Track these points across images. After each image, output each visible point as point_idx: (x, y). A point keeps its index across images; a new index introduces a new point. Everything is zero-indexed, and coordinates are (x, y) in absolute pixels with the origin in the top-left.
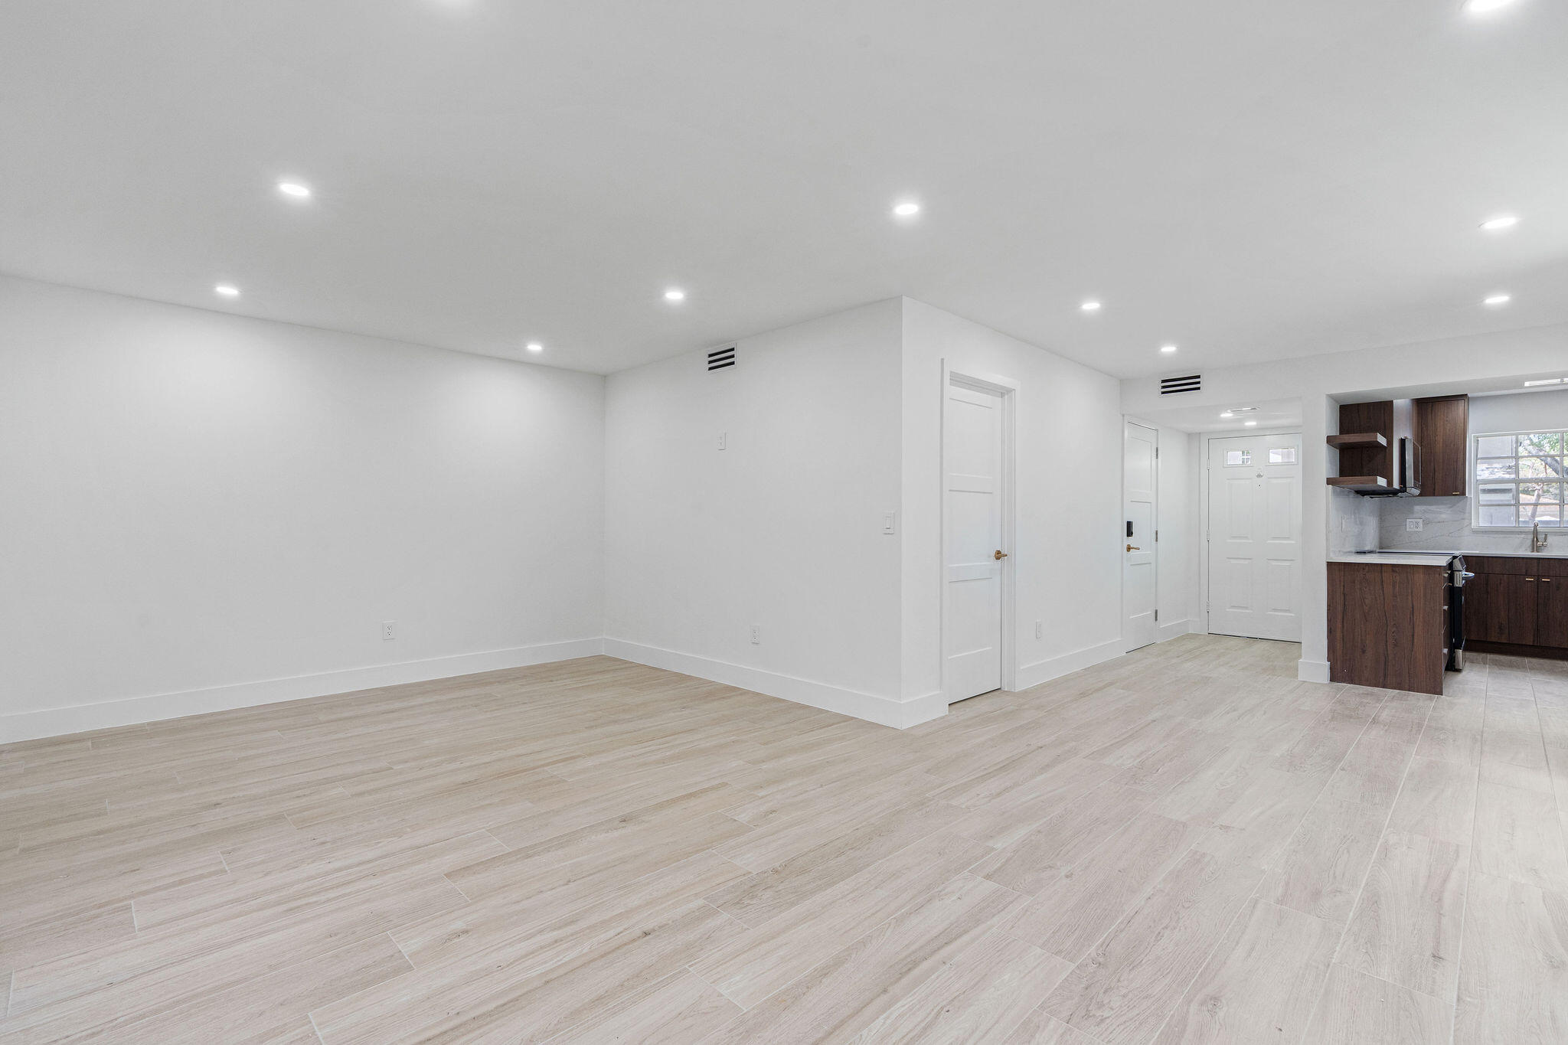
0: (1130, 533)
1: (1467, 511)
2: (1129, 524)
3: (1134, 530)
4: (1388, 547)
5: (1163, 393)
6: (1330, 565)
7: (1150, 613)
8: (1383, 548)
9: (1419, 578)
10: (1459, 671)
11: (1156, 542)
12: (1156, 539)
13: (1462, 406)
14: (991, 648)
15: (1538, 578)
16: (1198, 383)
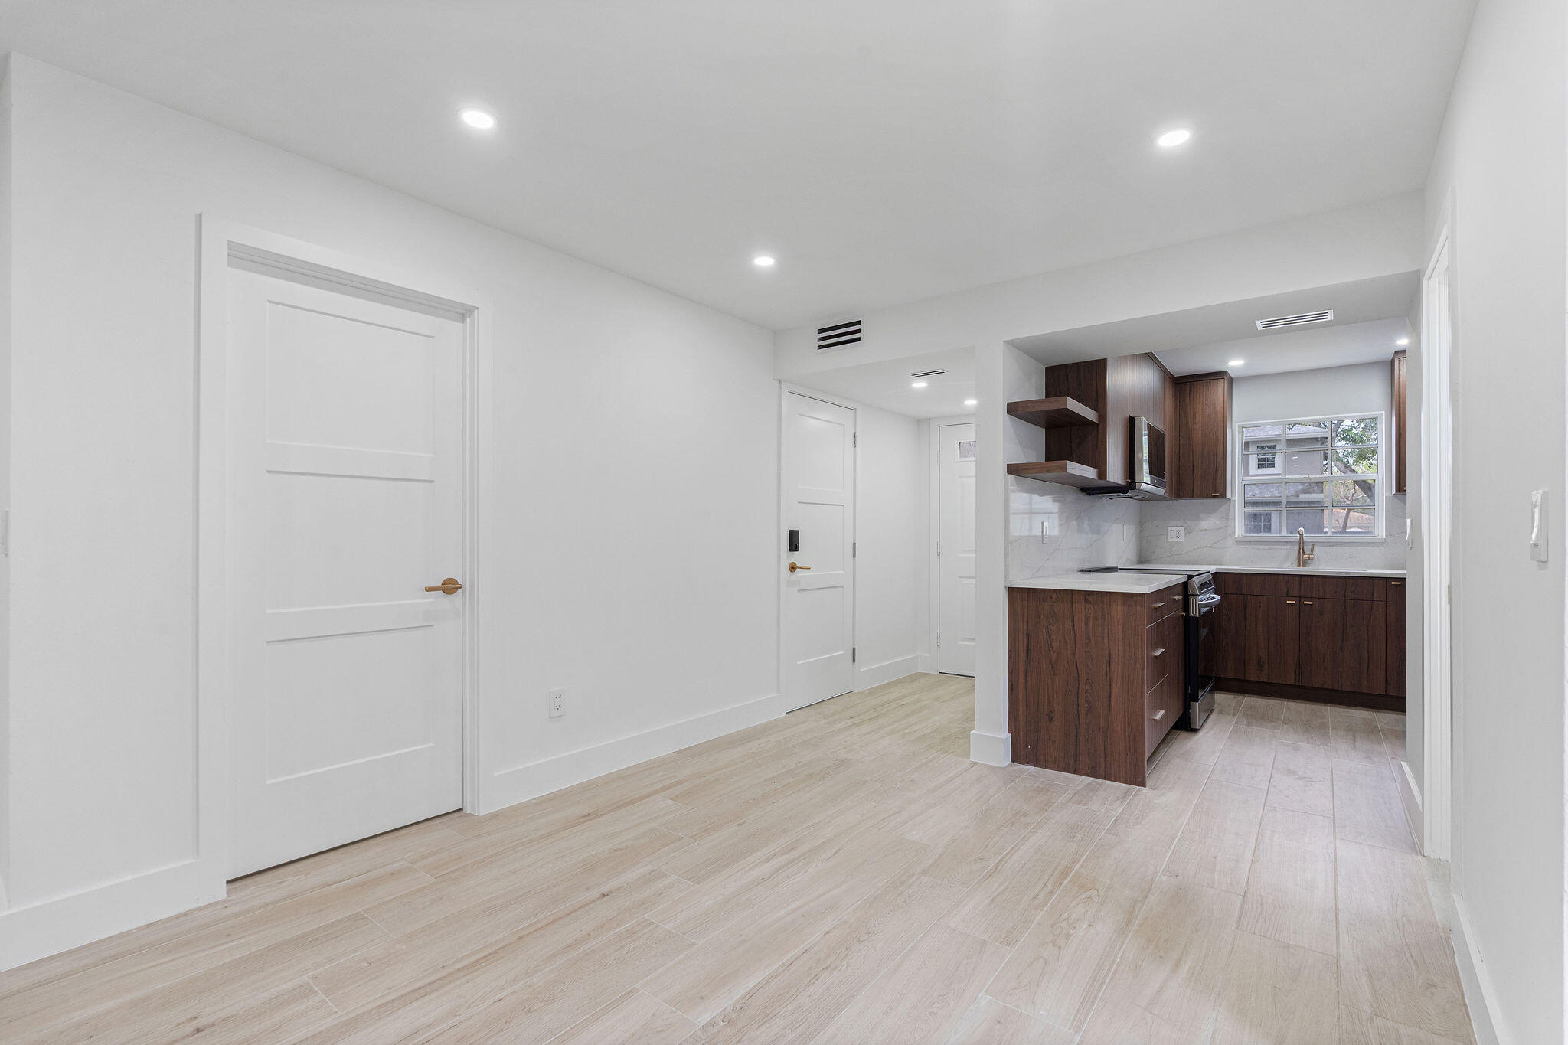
0: (794, 546)
1: (1230, 517)
2: (793, 535)
3: (802, 542)
4: (1148, 562)
5: (820, 348)
6: (1012, 592)
7: (844, 652)
8: (1143, 563)
9: (1117, 610)
10: (1195, 731)
11: (854, 560)
12: (854, 556)
13: (1222, 386)
14: (431, 745)
15: (1301, 599)
16: (858, 331)
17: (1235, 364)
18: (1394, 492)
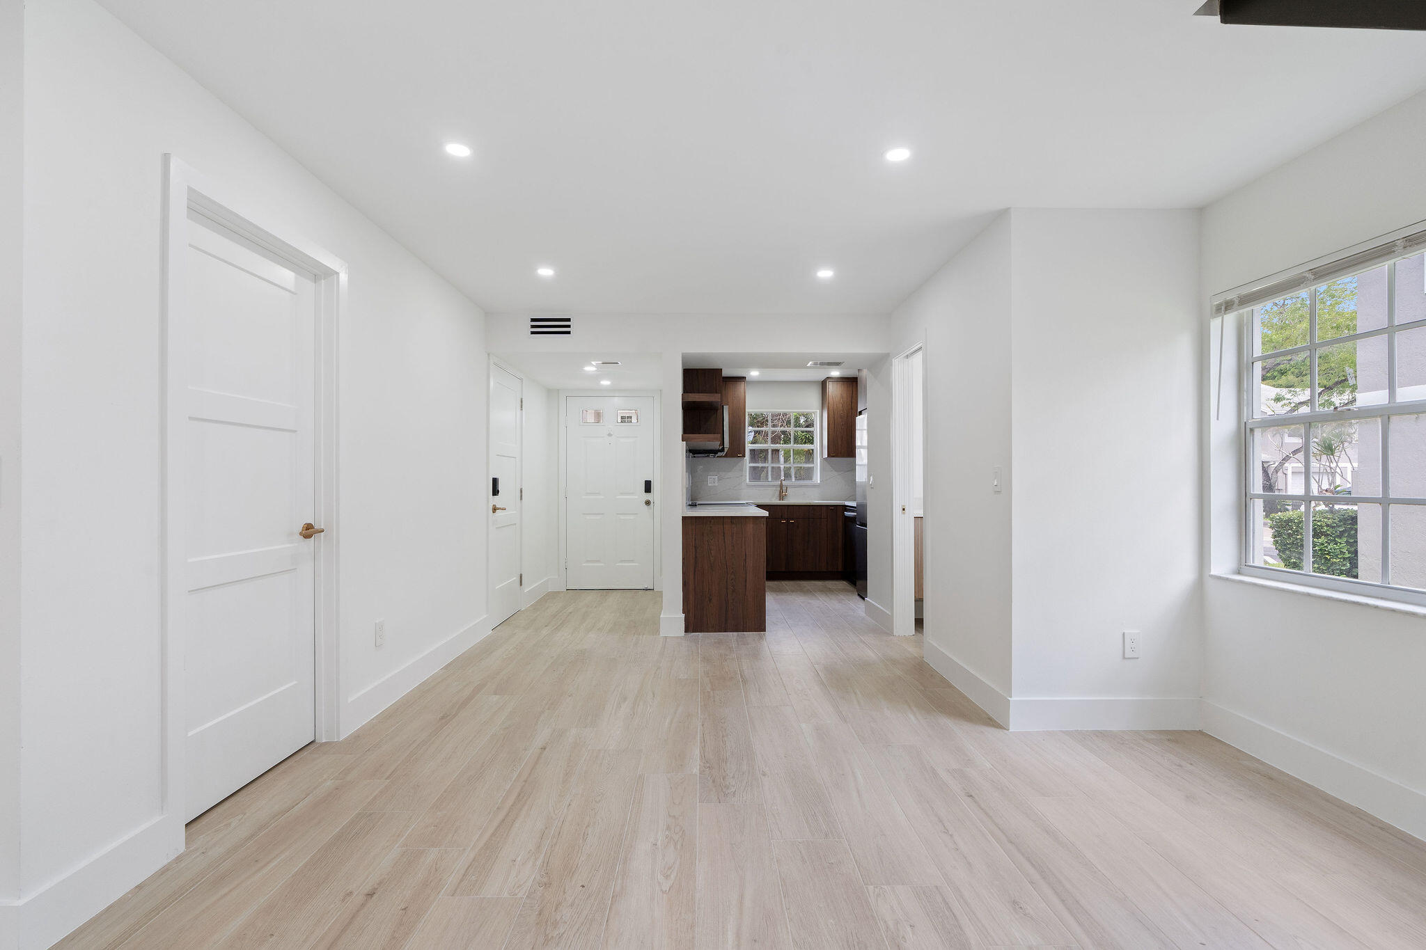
0: (495, 492)
1: (744, 470)
2: (495, 481)
3: (500, 488)
4: (696, 499)
5: (532, 333)
6: (684, 518)
7: (516, 578)
11: (521, 502)
12: (521, 499)
13: (742, 385)
14: (295, 682)
15: (788, 520)
16: (569, 326)
17: (754, 374)
18: (825, 455)
